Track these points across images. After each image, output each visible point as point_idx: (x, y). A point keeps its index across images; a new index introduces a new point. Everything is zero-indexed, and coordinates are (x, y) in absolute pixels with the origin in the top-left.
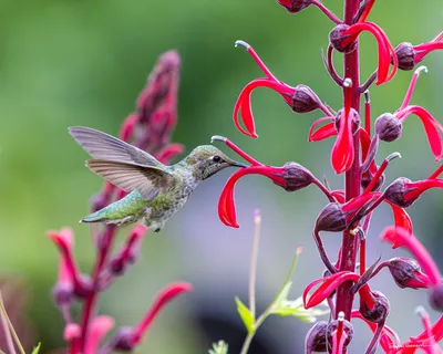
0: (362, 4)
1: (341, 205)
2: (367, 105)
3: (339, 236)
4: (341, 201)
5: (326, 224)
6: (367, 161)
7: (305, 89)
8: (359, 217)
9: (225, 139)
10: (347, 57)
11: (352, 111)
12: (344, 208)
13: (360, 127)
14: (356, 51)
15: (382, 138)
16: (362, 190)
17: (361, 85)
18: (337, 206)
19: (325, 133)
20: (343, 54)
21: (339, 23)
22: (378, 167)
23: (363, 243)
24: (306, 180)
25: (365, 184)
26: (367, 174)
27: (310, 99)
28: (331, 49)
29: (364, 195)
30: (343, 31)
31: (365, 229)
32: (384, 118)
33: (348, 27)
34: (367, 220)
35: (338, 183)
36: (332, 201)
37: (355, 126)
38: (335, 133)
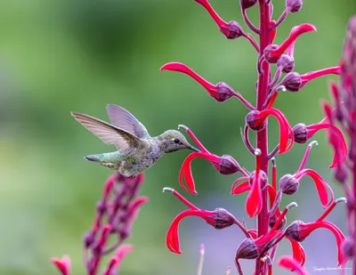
0: (269, 96)
1: (254, 240)
2: (274, 168)
3: (253, 262)
4: (254, 237)
5: (244, 254)
6: (273, 208)
7: (228, 158)
8: (267, 249)
9: (173, 190)
10: (259, 134)
11: (262, 172)
12: (256, 242)
13: (268, 184)
14: (265, 130)
15: (284, 192)
16: (269, 229)
17: (269, 154)
18: (252, 241)
19: (244, 188)
20: (256, 132)
21: (252, 109)
22: (281, 213)
23: (270, 267)
24: (230, 222)
25: (272, 225)
26: (273, 218)
27: (232, 165)
28: (247, 128)
29: (271, 232)
30: (255, 115)
31: (272, 257)
32: (286, 178)
33: (259, 112)
34: (274, 251)
35: (252, 224)
36: (248, 237)
37: (263, 183)
38: (250, 189)
